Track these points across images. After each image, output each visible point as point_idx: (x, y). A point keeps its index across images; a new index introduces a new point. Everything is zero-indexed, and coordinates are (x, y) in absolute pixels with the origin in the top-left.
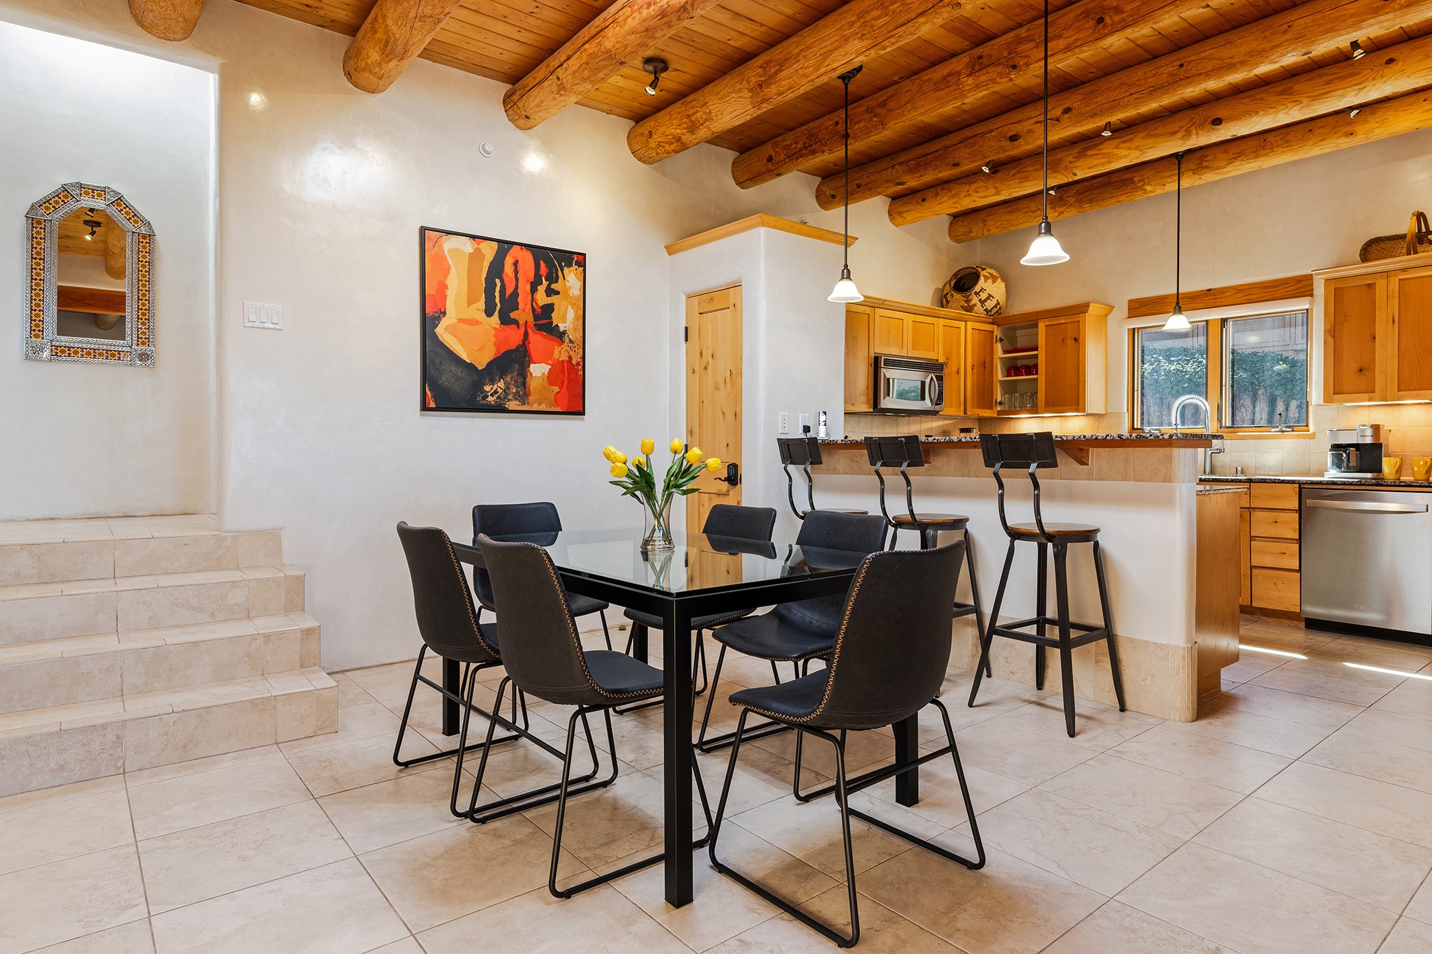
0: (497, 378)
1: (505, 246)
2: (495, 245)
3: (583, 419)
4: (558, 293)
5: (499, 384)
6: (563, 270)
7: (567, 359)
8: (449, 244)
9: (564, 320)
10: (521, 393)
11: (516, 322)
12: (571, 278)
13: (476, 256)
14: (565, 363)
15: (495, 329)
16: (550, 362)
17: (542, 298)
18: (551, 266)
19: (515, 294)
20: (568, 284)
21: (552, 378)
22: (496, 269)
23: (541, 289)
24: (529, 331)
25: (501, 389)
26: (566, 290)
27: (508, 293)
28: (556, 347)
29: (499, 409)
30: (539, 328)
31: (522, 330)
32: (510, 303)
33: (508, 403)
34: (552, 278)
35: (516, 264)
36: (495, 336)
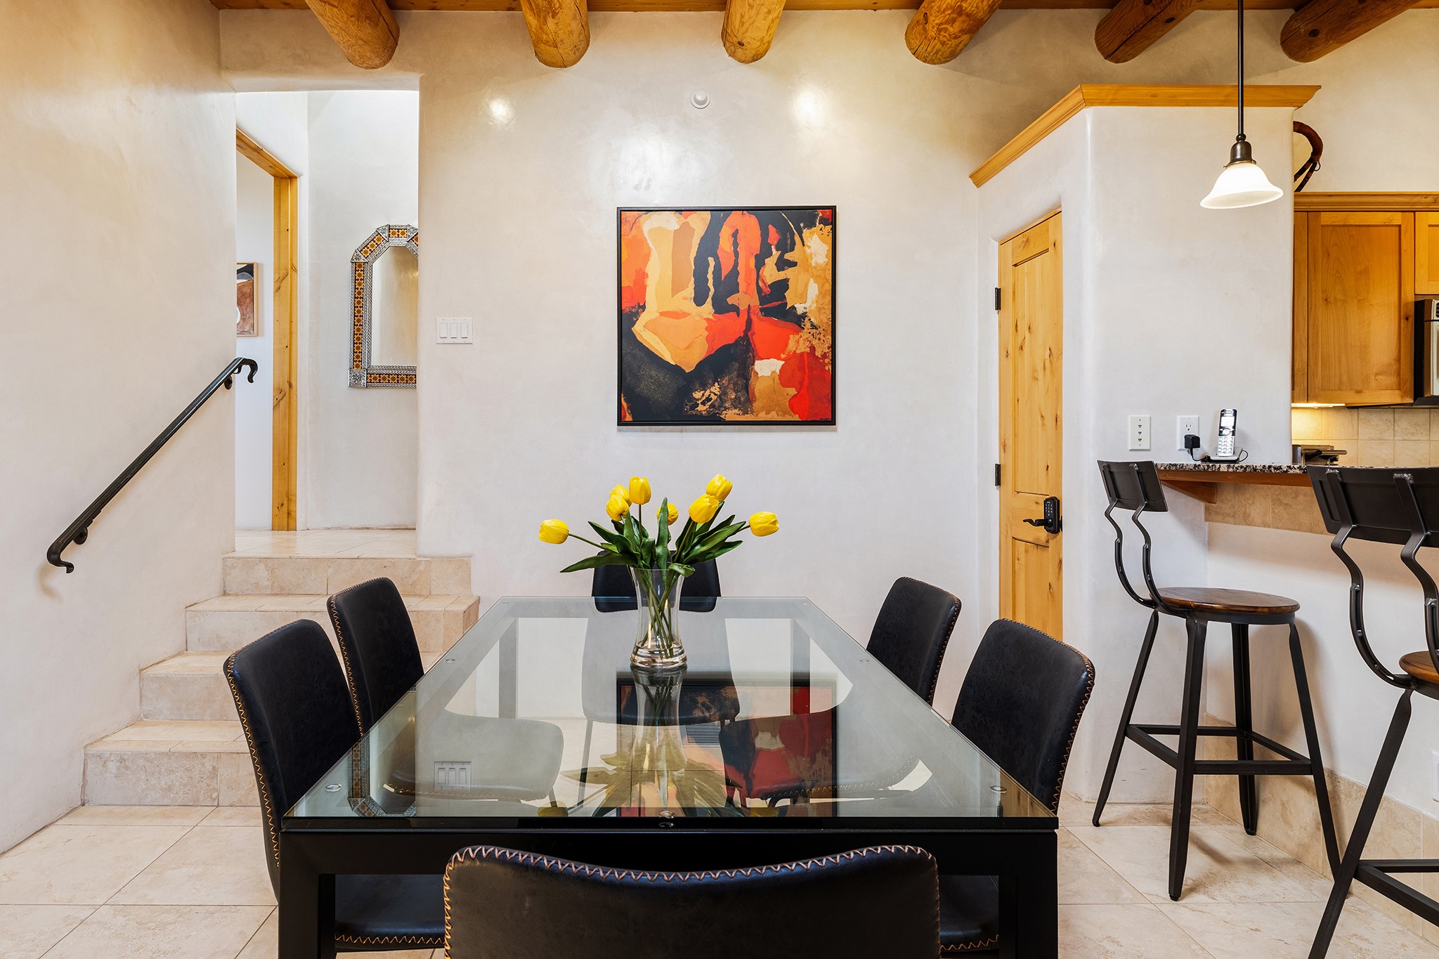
0: (710, 382)
1: (720, 213)
2: (708, 215)
3: (835, 430)
4: (794, 264)
5: (713, 389)
6: (802, 232)
7: (808, 350)
8: (649, 224)
9: (803, 297)
10: (742, 399)
11: (735, 309)
12: (814, 243)
13: (683, 233)
14: (805, 356)
15: (708, 320)
16: (783, 356)
17: (771, 273)
18: (785, 233)
19: (735, 272)
20: (808, 251)
21: (785, 378)
22: (709, 245)
23: (771, 262)
24: (754, 318)
25: (715, 394)
26: (806, 259)
27: (724, 273)
28: (791, 336)
29: (713, 420)
30: (767, 312)
31: (744, 318)
32: (728, 285)
33: (725, 412)
34: (786, 245)
35: (735, 235)
36: (707, 329)
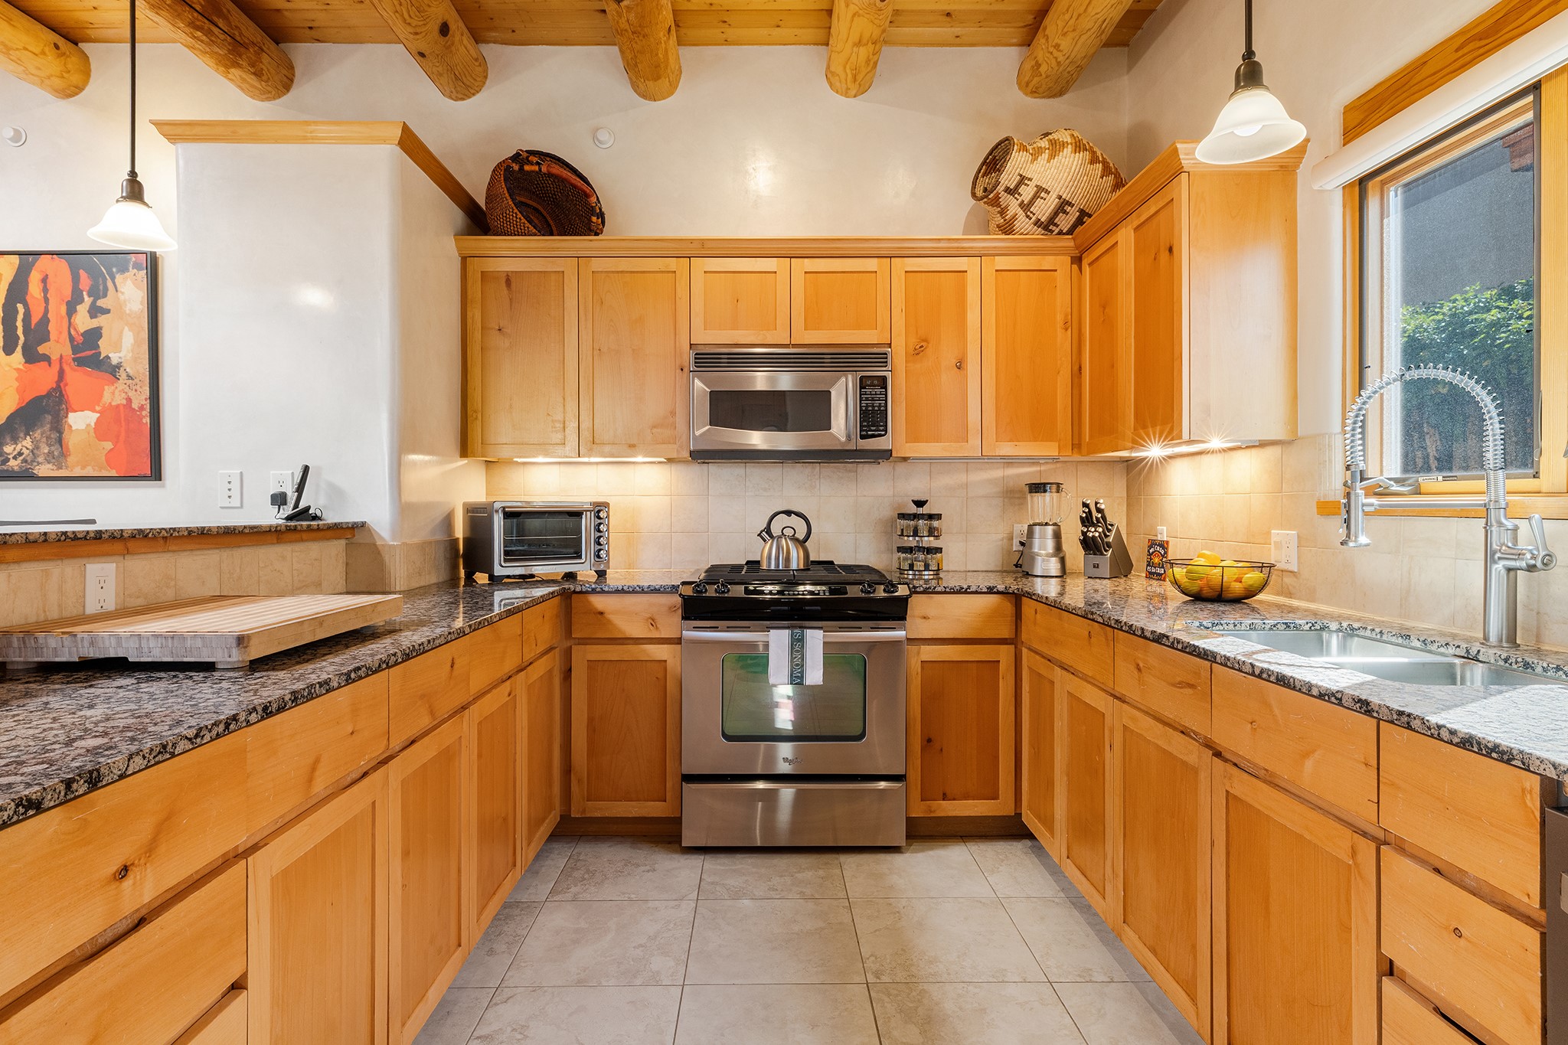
0: (22, 435)
1: (28, 258)
2: (16, 259)
3: (159, 486)
4: (108, 311)
5: (24, 443)
6: (115, 277)
7: (124, 402)
9: (117, 346)
10: (56, 453)
11: (46, 358)
12: (128, 288)
14: (122, 408)
15: (18, 370)
16: (98, 408)
17: (83, 321)
18: (97, 278)
19: (45, 320)
20: (122, 297)
21: (101, 431)
22: (17, 291)
23: (82, 309)
24: (66, 368)
25: (27, 449)
26: (120, 306)
27: (35, 320)
28: (106, 387)
29: (26, 476)
30: (81, 362)
31: (56, 368)
32: (38, 333)
33: (38, 467)
34: (98, 292)
35: (44, 280)
36: (17, 379)
